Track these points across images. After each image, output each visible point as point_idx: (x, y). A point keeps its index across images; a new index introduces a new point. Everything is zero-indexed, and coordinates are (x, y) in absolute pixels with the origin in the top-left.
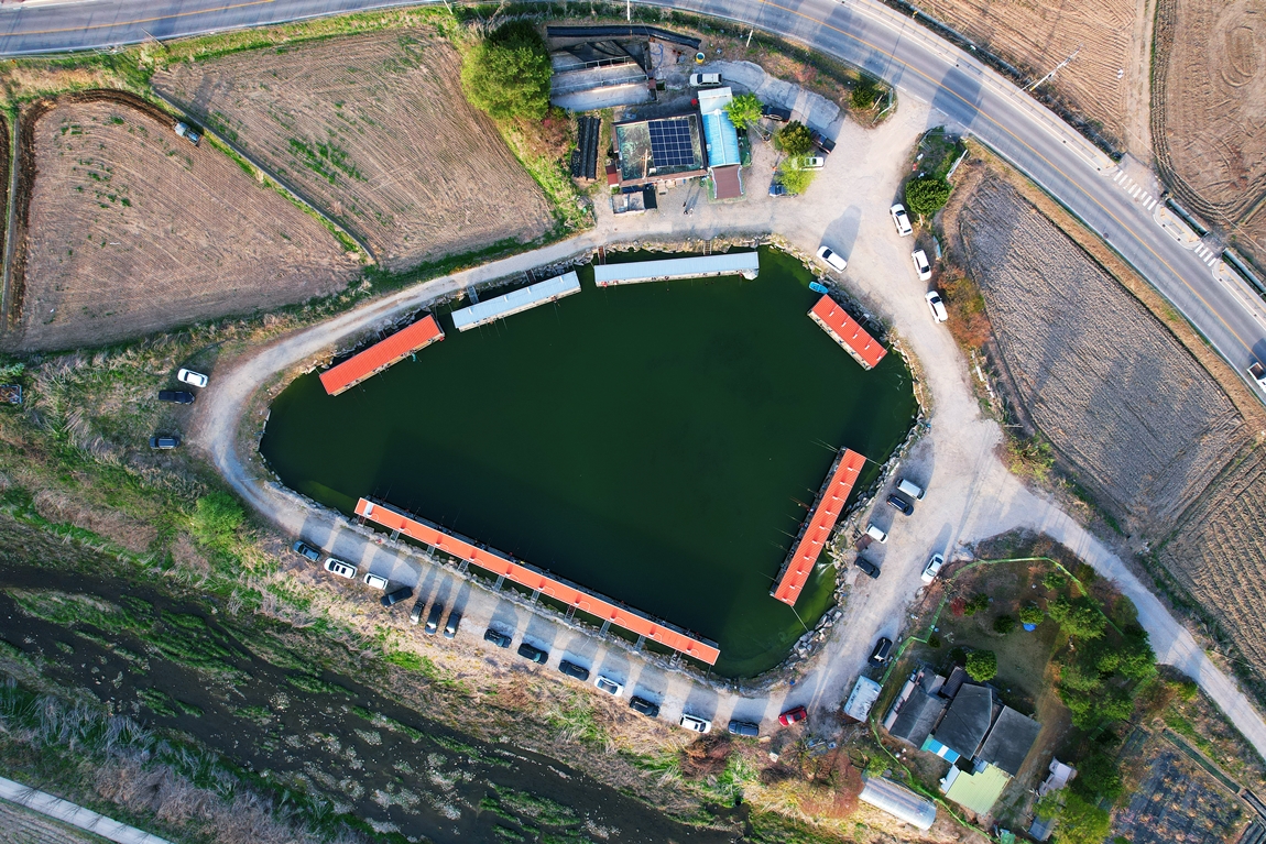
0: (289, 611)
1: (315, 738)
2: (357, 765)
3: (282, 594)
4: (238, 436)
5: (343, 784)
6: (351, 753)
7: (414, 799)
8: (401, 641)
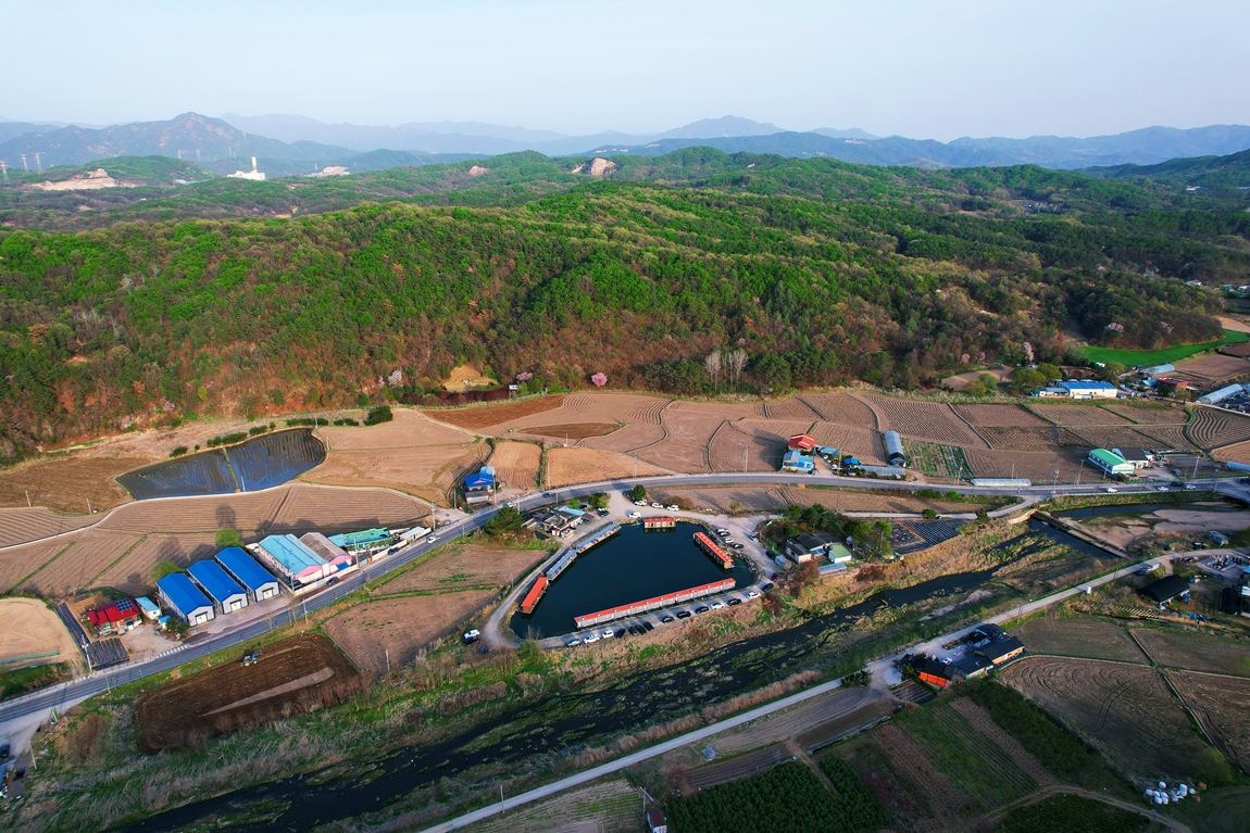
0: (587, 669)
1: (649, 698)
2: (676, 692)
3: (579, 663)
4: (505, 634)
5: (680, 701)
6: (669, 691)
7: (710, 685)
8: (639, 645)
